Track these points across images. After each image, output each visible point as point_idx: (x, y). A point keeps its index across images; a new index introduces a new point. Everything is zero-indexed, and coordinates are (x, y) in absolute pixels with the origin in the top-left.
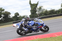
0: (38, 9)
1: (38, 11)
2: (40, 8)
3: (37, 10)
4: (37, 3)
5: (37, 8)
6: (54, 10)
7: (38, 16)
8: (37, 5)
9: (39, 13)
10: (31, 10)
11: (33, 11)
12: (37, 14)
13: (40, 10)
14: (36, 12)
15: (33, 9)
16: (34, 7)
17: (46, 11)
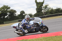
0: (44, 7)
1: (44, 10)
2: (46, 7)
4: (43, 2)
5: (42, 7)
6: (60, 8)
7: (44, 14)
8: (43, 3)
9: (45, 11)
10: (36, 9)
11: (39, 9)
12: (43, 13)
13: (46, 9)
14: (42, 10)
15: (38, 7)
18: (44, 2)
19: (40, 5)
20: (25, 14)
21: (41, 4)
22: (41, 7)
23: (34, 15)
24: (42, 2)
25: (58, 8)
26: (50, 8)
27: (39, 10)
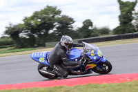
0: (136, 14)
1: (136, 19)
3: (133, 16)
5: (133, 12)
7: (136, 29)
8: (134, 4)
10: (120, 17)
11: (125, 18)
12: (133, 26)
14: (131, 20)
15: (124, 13)
18: (136, 2)
19: (128, 8)
20: (94, 27)
21: (131, 6)
22: (131, 13)
23: (114, 30)
27: (125, 20)
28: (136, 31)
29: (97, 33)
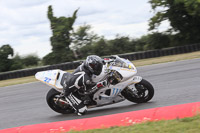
0: (75, 34)
1: (76, 42)
2: (82, 32)
3: (71, 37)
4: (71, 16)
5: (71, 32)
6: (127, 38)
7: (76, 56)
8: (72, 20)
9: (79, 47)
10: (52, 39)
11: (59, 41)
12: (72, 51)
13: (81, 39)
14: (69, 44)
15: (58, 34)
16: (61, 28)
17: (102, 42)
18: (75, 17)
19: (63, 27)
20: (15, 55)
21: (67, 23)
22: (68, 34)
23: (44, 58)
24: (70, 18)
25: (119, 37)
26: (95, 37)
27: (60, 44)
28: (76, 59)
29: (20, 63)
